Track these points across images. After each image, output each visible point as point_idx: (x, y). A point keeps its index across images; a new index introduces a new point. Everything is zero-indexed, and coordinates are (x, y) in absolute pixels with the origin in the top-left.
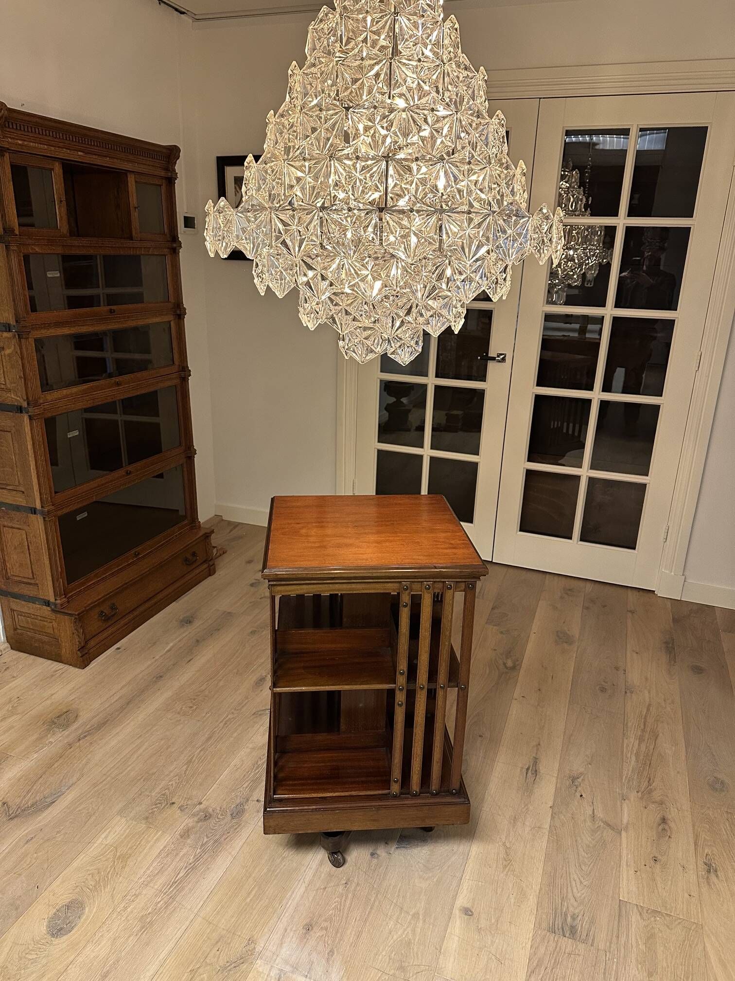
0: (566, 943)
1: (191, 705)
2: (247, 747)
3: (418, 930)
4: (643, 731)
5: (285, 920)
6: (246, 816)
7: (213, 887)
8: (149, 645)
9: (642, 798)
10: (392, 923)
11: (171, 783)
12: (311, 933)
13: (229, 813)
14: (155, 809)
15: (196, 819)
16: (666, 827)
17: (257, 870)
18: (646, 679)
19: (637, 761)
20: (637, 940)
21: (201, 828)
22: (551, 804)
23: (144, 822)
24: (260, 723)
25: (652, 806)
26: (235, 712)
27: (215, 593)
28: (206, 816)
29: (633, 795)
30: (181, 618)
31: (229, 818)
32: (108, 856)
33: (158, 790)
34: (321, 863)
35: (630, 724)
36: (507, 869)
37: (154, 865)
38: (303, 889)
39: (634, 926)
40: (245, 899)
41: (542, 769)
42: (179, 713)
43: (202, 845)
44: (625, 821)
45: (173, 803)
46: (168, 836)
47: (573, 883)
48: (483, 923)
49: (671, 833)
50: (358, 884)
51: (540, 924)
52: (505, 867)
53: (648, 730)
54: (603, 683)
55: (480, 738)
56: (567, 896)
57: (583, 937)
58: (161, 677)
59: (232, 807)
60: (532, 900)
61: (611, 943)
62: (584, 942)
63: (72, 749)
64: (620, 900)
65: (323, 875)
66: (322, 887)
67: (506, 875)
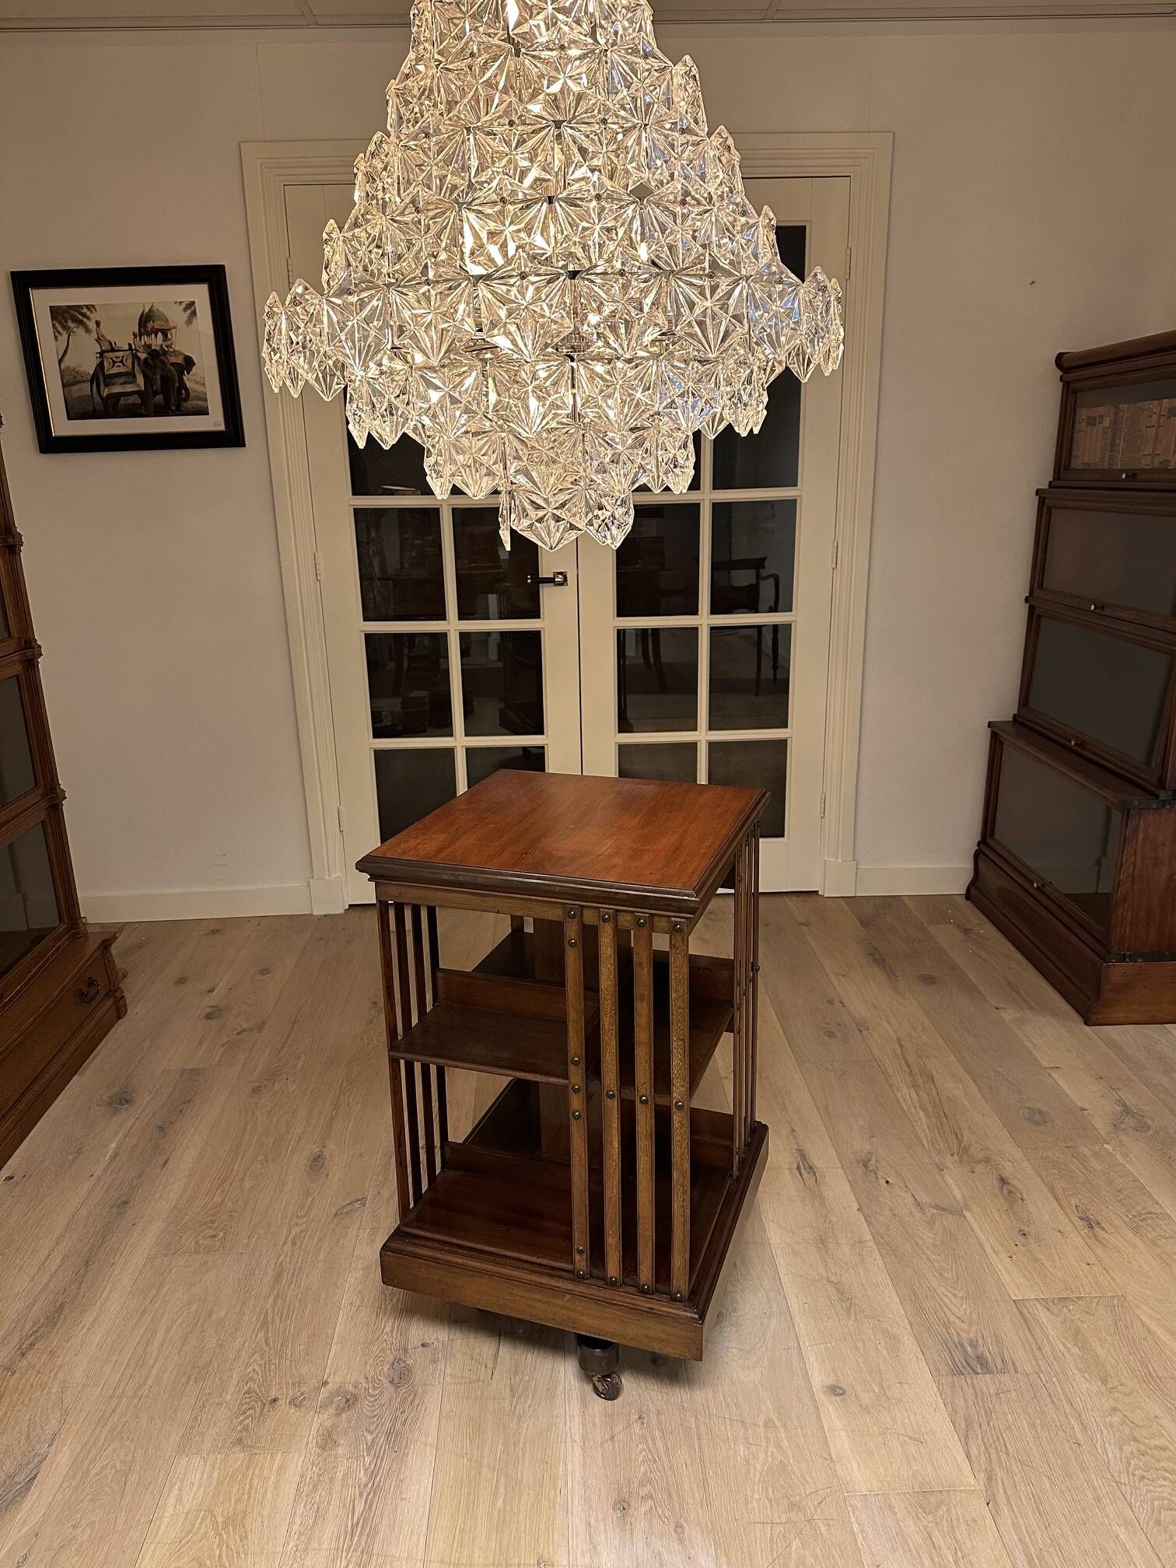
0: (984, 1382)
1: (211, 1232)
2: (355, 1269)
3: (785, 1443)
4: (911, 1073)
5: (577, 1507)
6: (418, 1376)
7: (427, 1507)
8: (71, 1157)
9: (961, 1162)
10: (741, 1448)
11: (250, 1369)
12: (632, 1511)
13: (386, 1382)
14: (247, 1421)
15: (332, 1410)
16: (1011, 1188)
17: (486, 1450)
18: (874, 1006)
19: (927, 1115)
20: (1063, 1343)
21: (350, 1422)
22: (856, 1206)
23: (237, 1449)
24: (356, 1226)
25: (979, 1168)
26: (300, 1221)
27: (146, 1045)
28: (347, 1401)
29: (949, 1161)
30: (105, 1098)
31: (392, 1389)
32: (203, 1530)
33: (232, 1389)
34: (584, 1403)
35: (890, 1070)
36: (852, 1311)
37: (299, 1513)
38: (578, 1451)
39: (1050, 1327)
40: (494, 1505)
41: (818, 1164)
42: (196, 1252)
43: (369, 1449)
44: (959, 1197)
45: (275, 1400)
46: (296, 1456)
47: (946, 1300)
48: (866, 1398)
49: (1021, 1194)
50: (659, 1413)
51: (938, 1370)
52: (848, 1310)
53: (917, 1071)
54: (826, 1026)
56: (948, 1320)
57: (1000, 1364)
58: (126, 1203)
59: (385, 1369)
60: (908, 1342)
61: (1036, 1360)
62: (1004, 1371)
63: (17, 1375)
64: (1014, 1301)
65: (597, 1419)
66: (607, 1437)
67: (856, 1320)
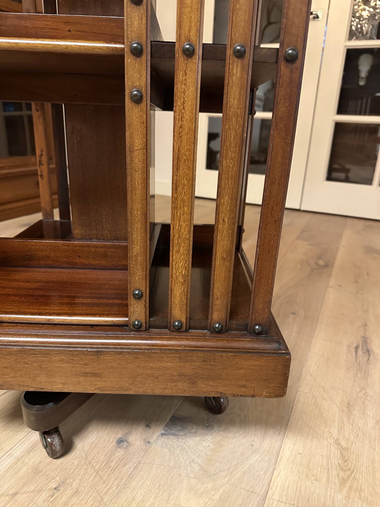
36: (348, 485)
41: (375, 349)
55: (292, 315)
66: (12, 492)
67: (348, 497)
